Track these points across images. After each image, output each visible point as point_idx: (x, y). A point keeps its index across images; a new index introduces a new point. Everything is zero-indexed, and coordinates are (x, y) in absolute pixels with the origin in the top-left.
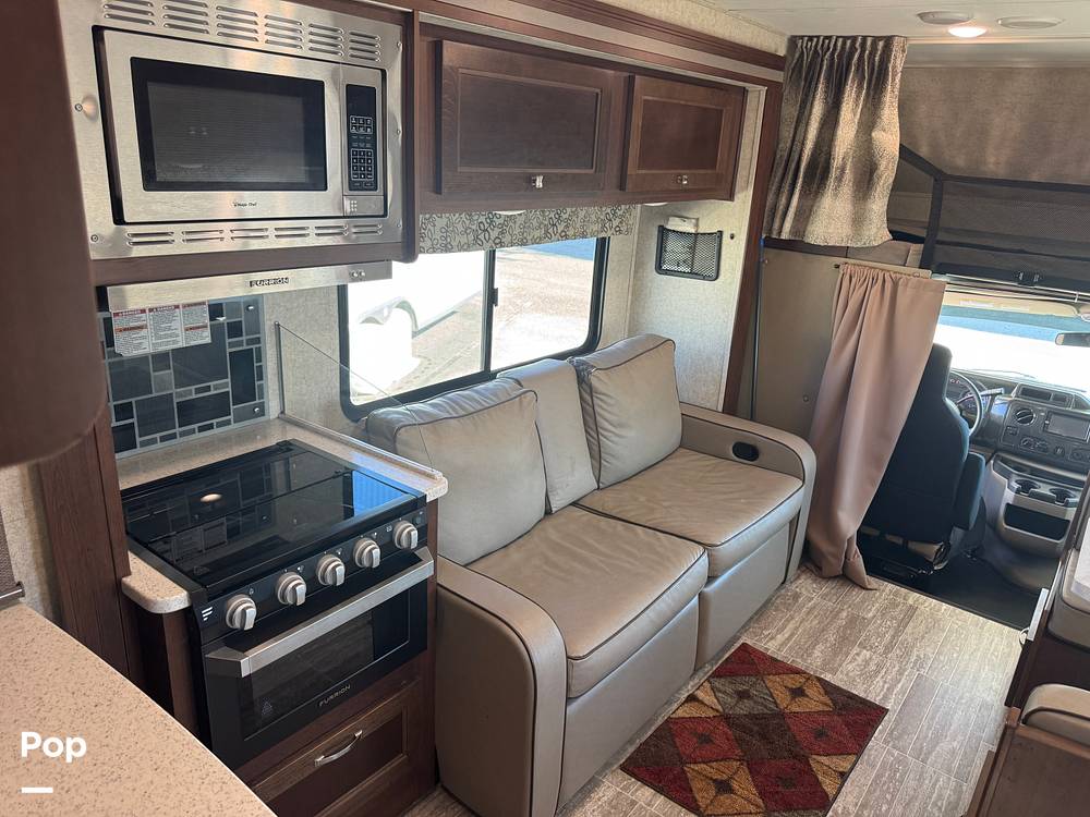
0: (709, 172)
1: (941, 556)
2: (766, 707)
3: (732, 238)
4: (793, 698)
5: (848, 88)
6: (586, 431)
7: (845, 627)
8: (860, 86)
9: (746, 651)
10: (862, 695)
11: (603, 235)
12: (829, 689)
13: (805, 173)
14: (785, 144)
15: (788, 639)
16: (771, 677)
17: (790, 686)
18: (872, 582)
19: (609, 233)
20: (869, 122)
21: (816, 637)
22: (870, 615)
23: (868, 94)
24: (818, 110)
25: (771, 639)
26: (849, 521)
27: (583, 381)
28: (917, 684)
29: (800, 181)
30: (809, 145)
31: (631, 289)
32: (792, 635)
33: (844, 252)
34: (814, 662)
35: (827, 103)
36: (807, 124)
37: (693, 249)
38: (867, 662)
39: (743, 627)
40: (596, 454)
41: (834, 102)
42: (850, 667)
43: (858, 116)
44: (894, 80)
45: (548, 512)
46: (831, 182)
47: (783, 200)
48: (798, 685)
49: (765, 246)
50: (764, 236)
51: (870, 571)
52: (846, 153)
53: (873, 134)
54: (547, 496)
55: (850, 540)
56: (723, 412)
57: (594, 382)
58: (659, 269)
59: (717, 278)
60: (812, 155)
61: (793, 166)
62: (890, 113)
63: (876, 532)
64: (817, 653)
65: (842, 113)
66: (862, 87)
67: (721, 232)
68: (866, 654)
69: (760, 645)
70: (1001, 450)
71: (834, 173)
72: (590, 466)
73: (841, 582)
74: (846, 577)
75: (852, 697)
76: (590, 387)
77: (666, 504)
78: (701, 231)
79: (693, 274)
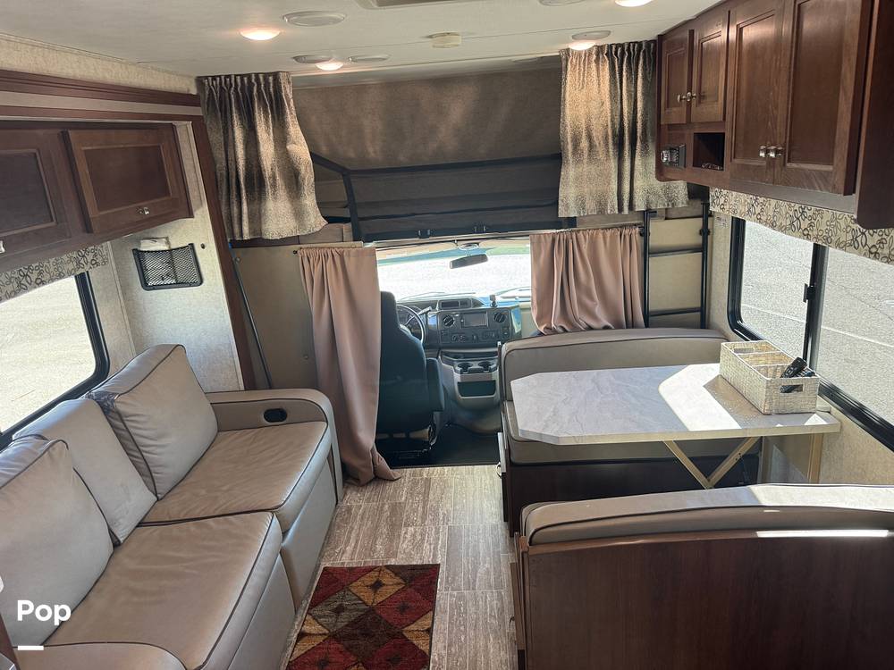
0: (165, 198)
1: (432, 435)
2: (358, 610)
3: (203, 247)
4: (375, 592)
5: (257, 114)
6: (128, 454)
7: (390, 516)
8: (265, 112)
9: (329, 573)
10: (419, 563)
11: (81, 271)
12: (397, 570)
13: (245, 185)
14: (221, 165)
15: (355, 547)
16: (354, 584)
17: (369, 583)
18: (396, 473)
19: (87, 268)
20: (281, 139)
21: (374, 535)
22: (403, 499)
23: (273, 117)
24: (239, 134)
25: (343, 553)
26: (367, 436)
27: (109, 410)
28: (450, 535)
29: (244, 192)
30: (241, 163)
31: (125, 311)
32: (357, 542)
33: (296, 240)
34: (379, 556)
35: (244, 128)
36: (234, 146)
37: (171, 263)
38: (414, 535)
39: (320, 554)
40: (146, 471)
41: (249, 127)
42: (405, 546)
43: (272, 135)
44: (289, 105)
45: (116, 544)
46: (269, 189)
47: (235, 210)
48: (375, 580)
49: (233, 248)
50: (229, 240)
51: (392, 466)
52: (272, 165)
53: (288, 147)
54: (110, 531)
55: (372, 450)
56: (246, 389)
57: (121, 408)
58: (145, 286)
59: (201, 282)
60: (246, 169)
61: (234, 180)
62: (294, 130)
63: (386, 436)
64: (379, 547)
65: (259, 134)
66: (267, 112)
67: (192, 245)
68: (411, 529)
69: (337, 564)
70: (443, 348)
71: (268, 182)
72: (143, 482)
73: (376, 483)
74: (379, 478)
75: (414, 568)
76: (118, 413)
77: (225, 488)
78: (173, 247)
79: (179, 284)
